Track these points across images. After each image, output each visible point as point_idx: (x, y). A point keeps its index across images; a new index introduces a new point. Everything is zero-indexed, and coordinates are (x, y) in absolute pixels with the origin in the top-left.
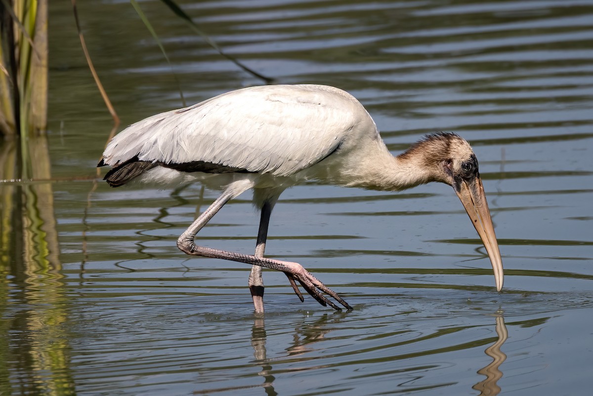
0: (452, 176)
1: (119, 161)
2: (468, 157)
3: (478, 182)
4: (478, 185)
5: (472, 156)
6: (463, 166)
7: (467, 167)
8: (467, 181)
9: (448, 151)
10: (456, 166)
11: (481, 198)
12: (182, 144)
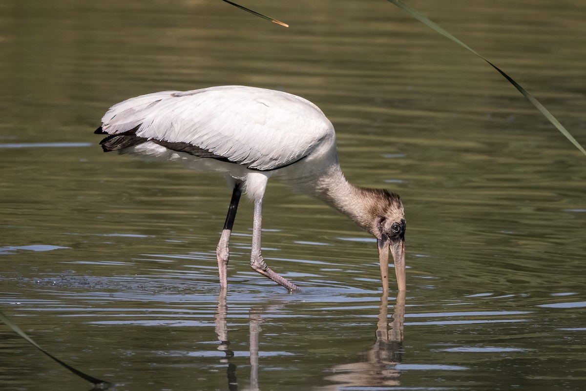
0: (381, 233)
1: (117, 131)
2: (399, 221)
3: (401, 244)
4: (401, 247)
5: (402, 221)
6: (393, 227)
7: (396, 228)
8: (393, 241)
9: (386, 210)
10: (387, 226)
11: (401, 258)
12: (175, 125)
